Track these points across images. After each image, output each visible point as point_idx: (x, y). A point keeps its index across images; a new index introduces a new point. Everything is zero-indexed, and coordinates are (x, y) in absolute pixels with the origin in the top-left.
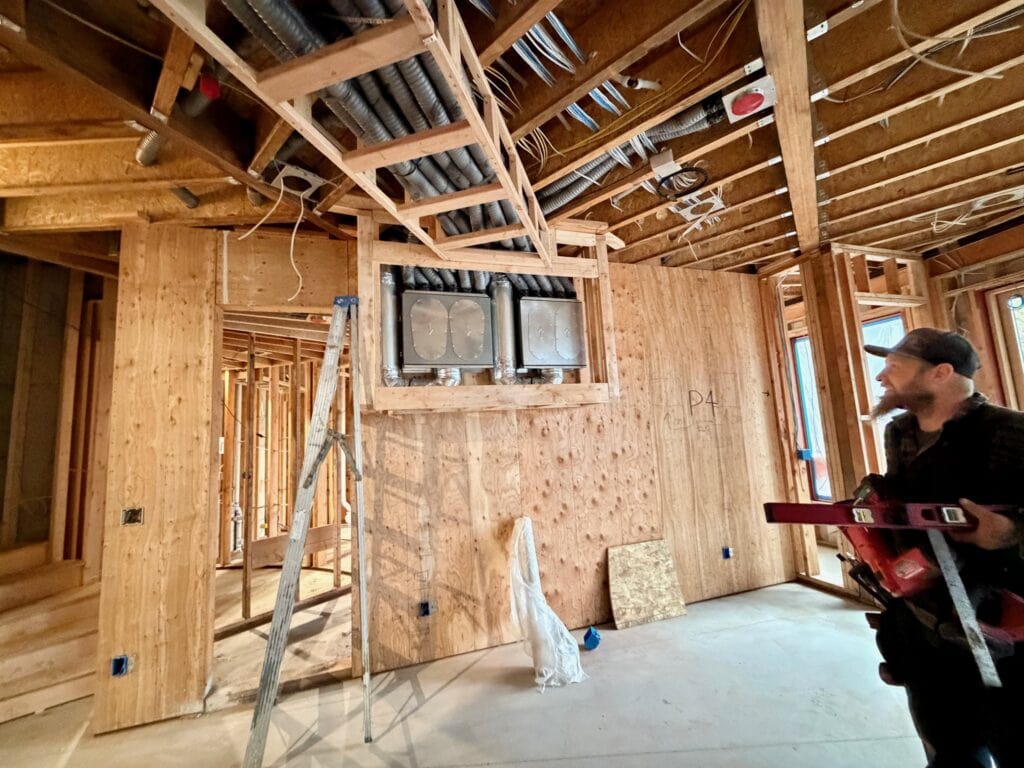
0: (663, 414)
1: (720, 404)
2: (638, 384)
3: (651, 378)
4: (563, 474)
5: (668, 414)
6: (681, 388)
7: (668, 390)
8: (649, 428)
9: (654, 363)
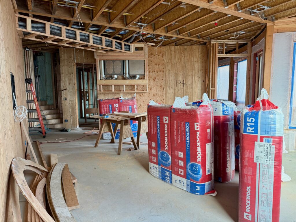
0: (168, 86)
1: (186, 84)
2: (162, 78)
3: (166, 77)
4: (141, 98)
5: (169, 86)
6: (174, 79)
7: (170, 80)
8: (164, 89)
9: (167, 73)
